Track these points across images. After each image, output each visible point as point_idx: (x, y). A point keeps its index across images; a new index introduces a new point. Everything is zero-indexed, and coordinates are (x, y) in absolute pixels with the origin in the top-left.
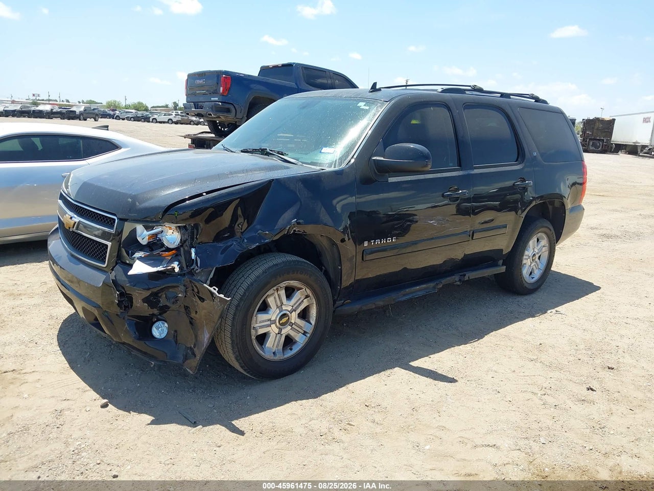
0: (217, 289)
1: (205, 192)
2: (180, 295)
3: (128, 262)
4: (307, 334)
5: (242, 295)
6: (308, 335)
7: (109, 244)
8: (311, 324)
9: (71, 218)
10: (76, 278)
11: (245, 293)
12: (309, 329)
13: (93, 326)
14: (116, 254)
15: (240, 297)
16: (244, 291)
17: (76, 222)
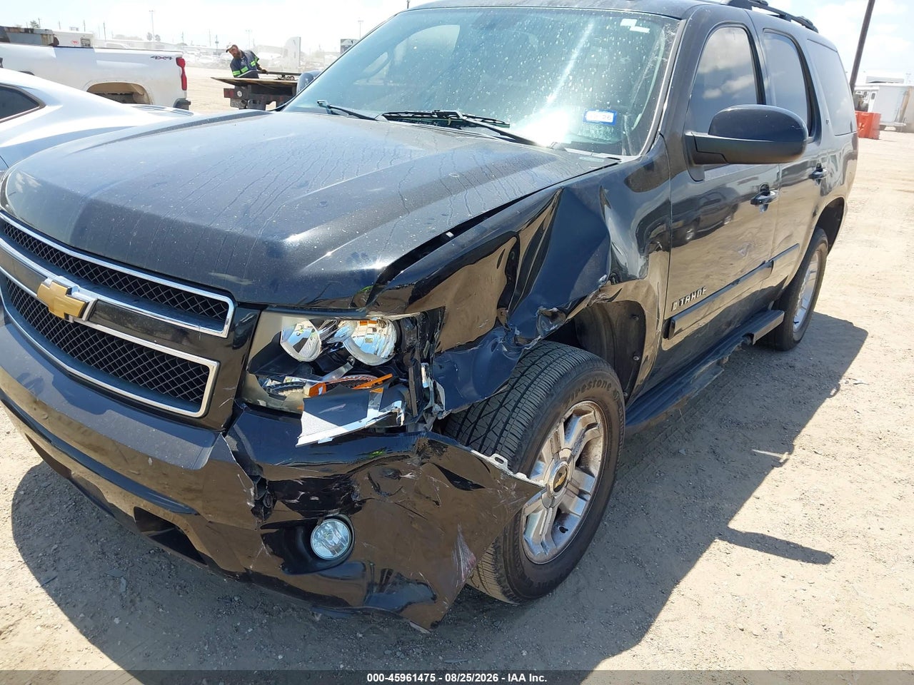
0: (506, 461)
1: (451, 231)
2: (408, 476)
3: (262, 403)
4: (585, 496)
5: (514, 450)
6: (589, 498)
7: (212, 366)
8: (592, 475)
9: (69, 292)
10: (114, 442)
11: (520, 446)
12: (589, 485)
13: (159, 541)
14: (235, 388)
15: (512, 454)
16: (516, 440)
17: (87, 304)
